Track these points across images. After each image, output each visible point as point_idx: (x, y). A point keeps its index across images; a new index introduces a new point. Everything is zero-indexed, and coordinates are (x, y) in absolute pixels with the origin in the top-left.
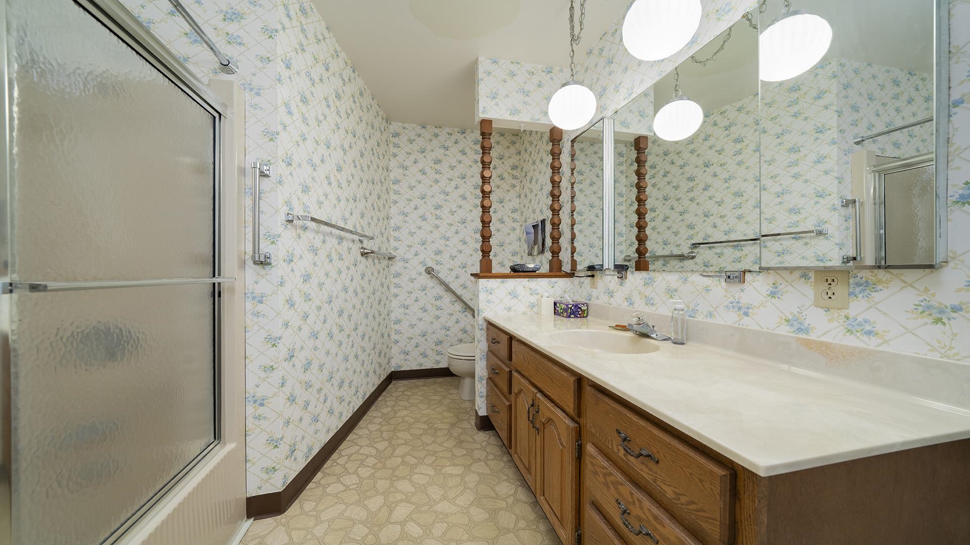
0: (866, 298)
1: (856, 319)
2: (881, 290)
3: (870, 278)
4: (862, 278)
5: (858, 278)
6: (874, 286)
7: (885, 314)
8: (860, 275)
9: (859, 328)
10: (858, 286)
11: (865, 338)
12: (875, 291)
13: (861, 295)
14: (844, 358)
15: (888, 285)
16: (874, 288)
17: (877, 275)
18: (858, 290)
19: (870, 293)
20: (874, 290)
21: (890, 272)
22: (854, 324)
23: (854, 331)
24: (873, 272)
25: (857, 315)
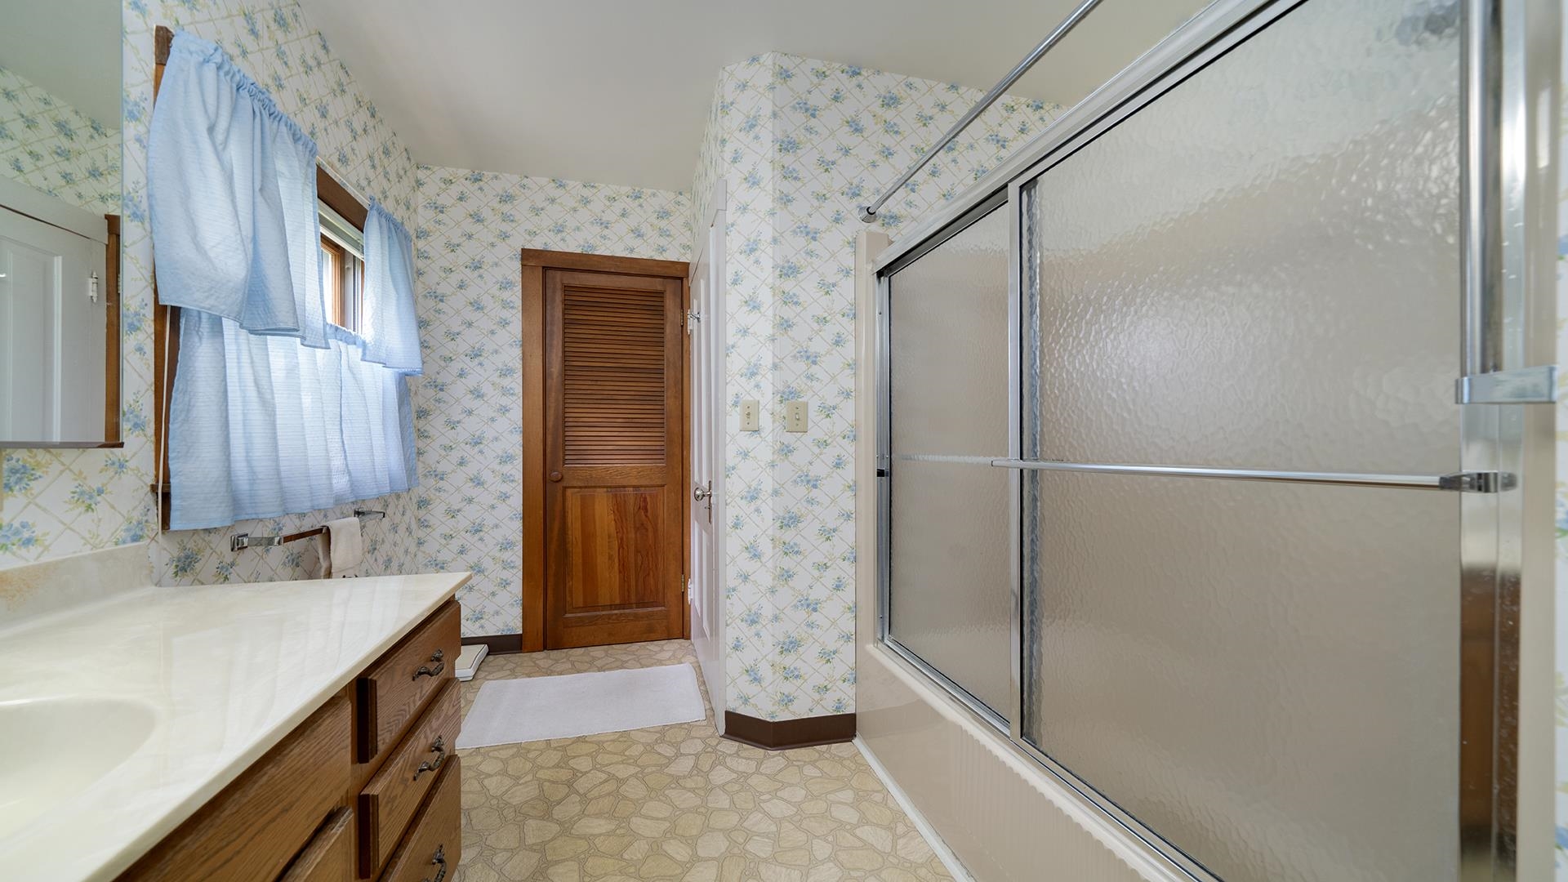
0: (23, 491)
1: (12, 525)
2: (40, 477)
3: (29, 460)
4: (18, 461)
5: (14, 461)
6: (33, 472)
7: (45, 510)
8: (15, 456)
9: (15, 539)
10: (13, 473)
11: (23, 551)
12: (34, 480)
13: (17, 487)
14: (29, 587)
15: (48, 470)
16: (32, 475)
17: (36, 455)
18: (13, 479)
19: (29, 483)
20: (33, 478)
21: (50, 452)
22: (9, 534)
23: (9, 546)
24: (31, 452)
25: (13, 520)
